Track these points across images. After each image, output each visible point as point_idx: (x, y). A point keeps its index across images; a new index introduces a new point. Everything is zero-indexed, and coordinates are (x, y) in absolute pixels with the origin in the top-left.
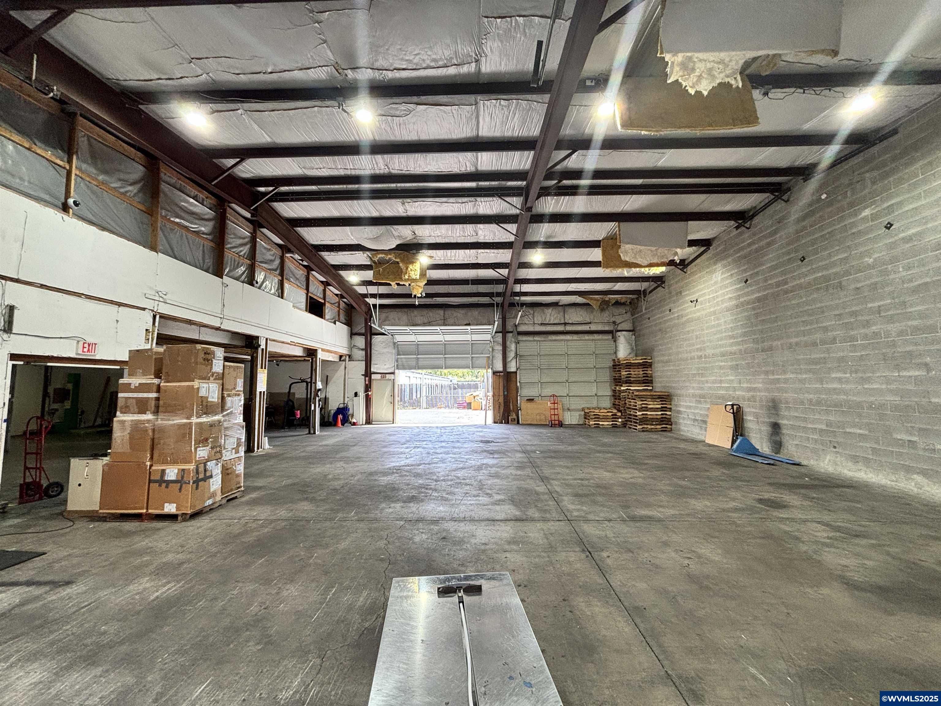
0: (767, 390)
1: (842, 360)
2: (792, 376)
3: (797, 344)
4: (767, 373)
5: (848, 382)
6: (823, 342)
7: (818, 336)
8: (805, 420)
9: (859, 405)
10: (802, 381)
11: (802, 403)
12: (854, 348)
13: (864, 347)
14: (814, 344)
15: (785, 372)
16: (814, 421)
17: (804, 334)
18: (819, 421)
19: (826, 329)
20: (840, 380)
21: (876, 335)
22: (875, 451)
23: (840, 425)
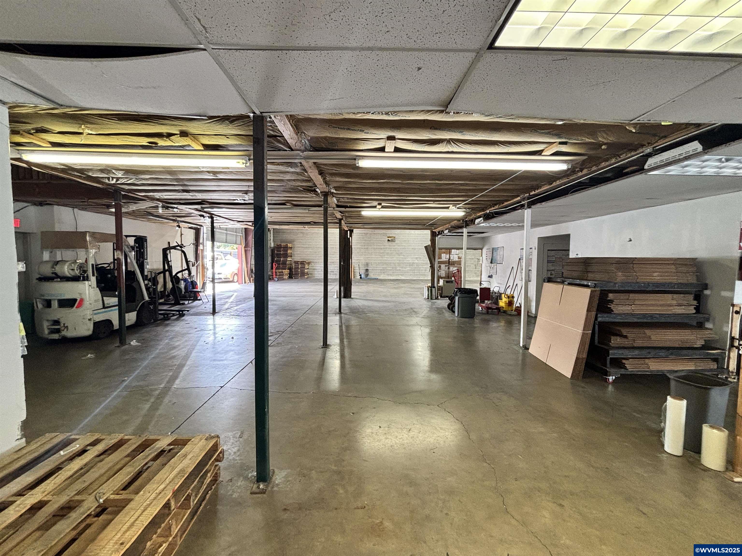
0: (365, 260)
1: (388, 253)
2: (374, 256)
3: (376, 248)
4: (365, 255)
5: (389, 258)
6: (384, 248)
7: (382, 247)
8: (377, 267)
9: (391, 263)
10: (377, 258)
11: (376, 263)
12: (391, 251)
13: (393, 251)
14: (381, 249)
15: (372, 255)
16: (379, 267)
17: (379, 246)
18: (381, 267)
19: (385, 245)
20: (387, 258)
21: (396, 248)
22: (393, 272)
23: (386, 268)
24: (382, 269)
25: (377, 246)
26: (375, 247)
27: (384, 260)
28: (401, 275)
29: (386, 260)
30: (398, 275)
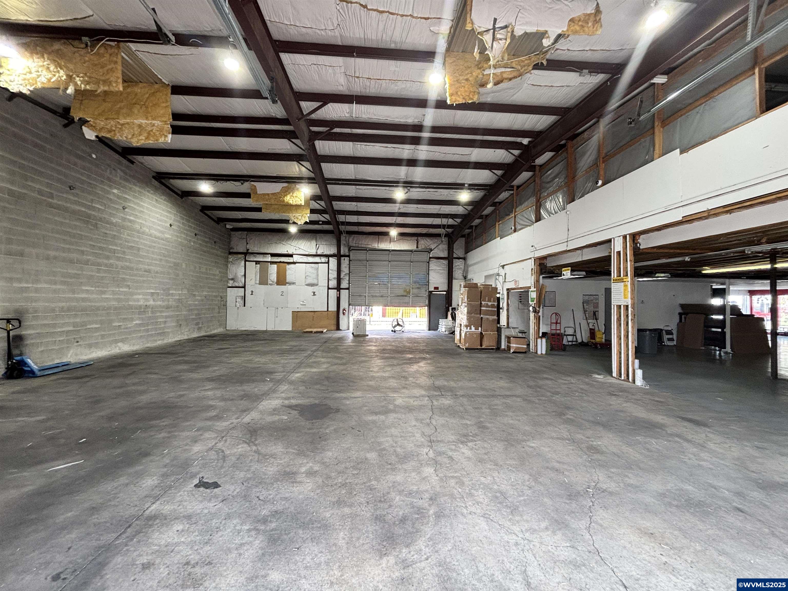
2: (45, 285)
5: (92, 292)
6: (79, 262)
7: (75, 256)
8: (54, 326)
11: (53, 310)
12: (99, 271)
13: (105, 271)
14: (71, 261)
17: (64, 250)
18: (67, 324)
20: (88, 292)
22: (103, 336)
23: (84, 324)
24: (71, 328)
25: (57, 250)
26: (52, 253)
27: (77, 300)
28: (122, 341)
29: (83, 300)
30: (116, 341)
